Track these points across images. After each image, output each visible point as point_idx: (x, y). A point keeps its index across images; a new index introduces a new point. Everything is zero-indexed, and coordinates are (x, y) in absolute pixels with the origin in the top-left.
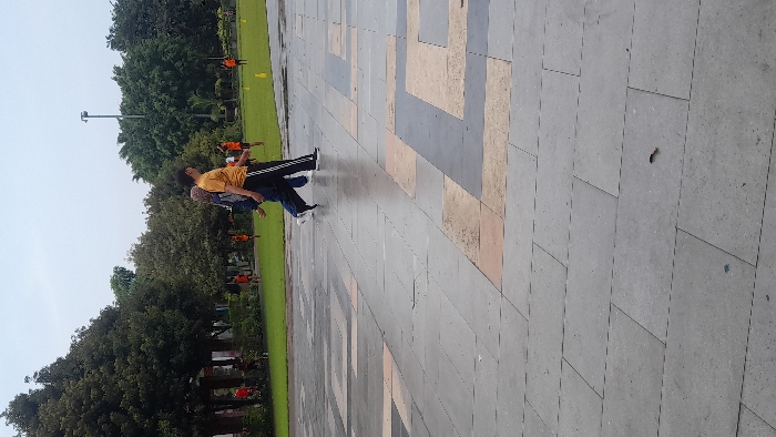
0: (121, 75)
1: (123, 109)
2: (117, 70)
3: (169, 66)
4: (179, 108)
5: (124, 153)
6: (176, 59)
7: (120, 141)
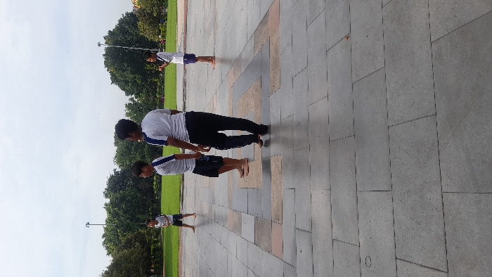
0: (107, 206)
1: (106, 221)
2: (106, 204)
3: (129, 201)
4: (131, 220)
5: (104, 243)
6: (133, 198)
7: (103, 236)
